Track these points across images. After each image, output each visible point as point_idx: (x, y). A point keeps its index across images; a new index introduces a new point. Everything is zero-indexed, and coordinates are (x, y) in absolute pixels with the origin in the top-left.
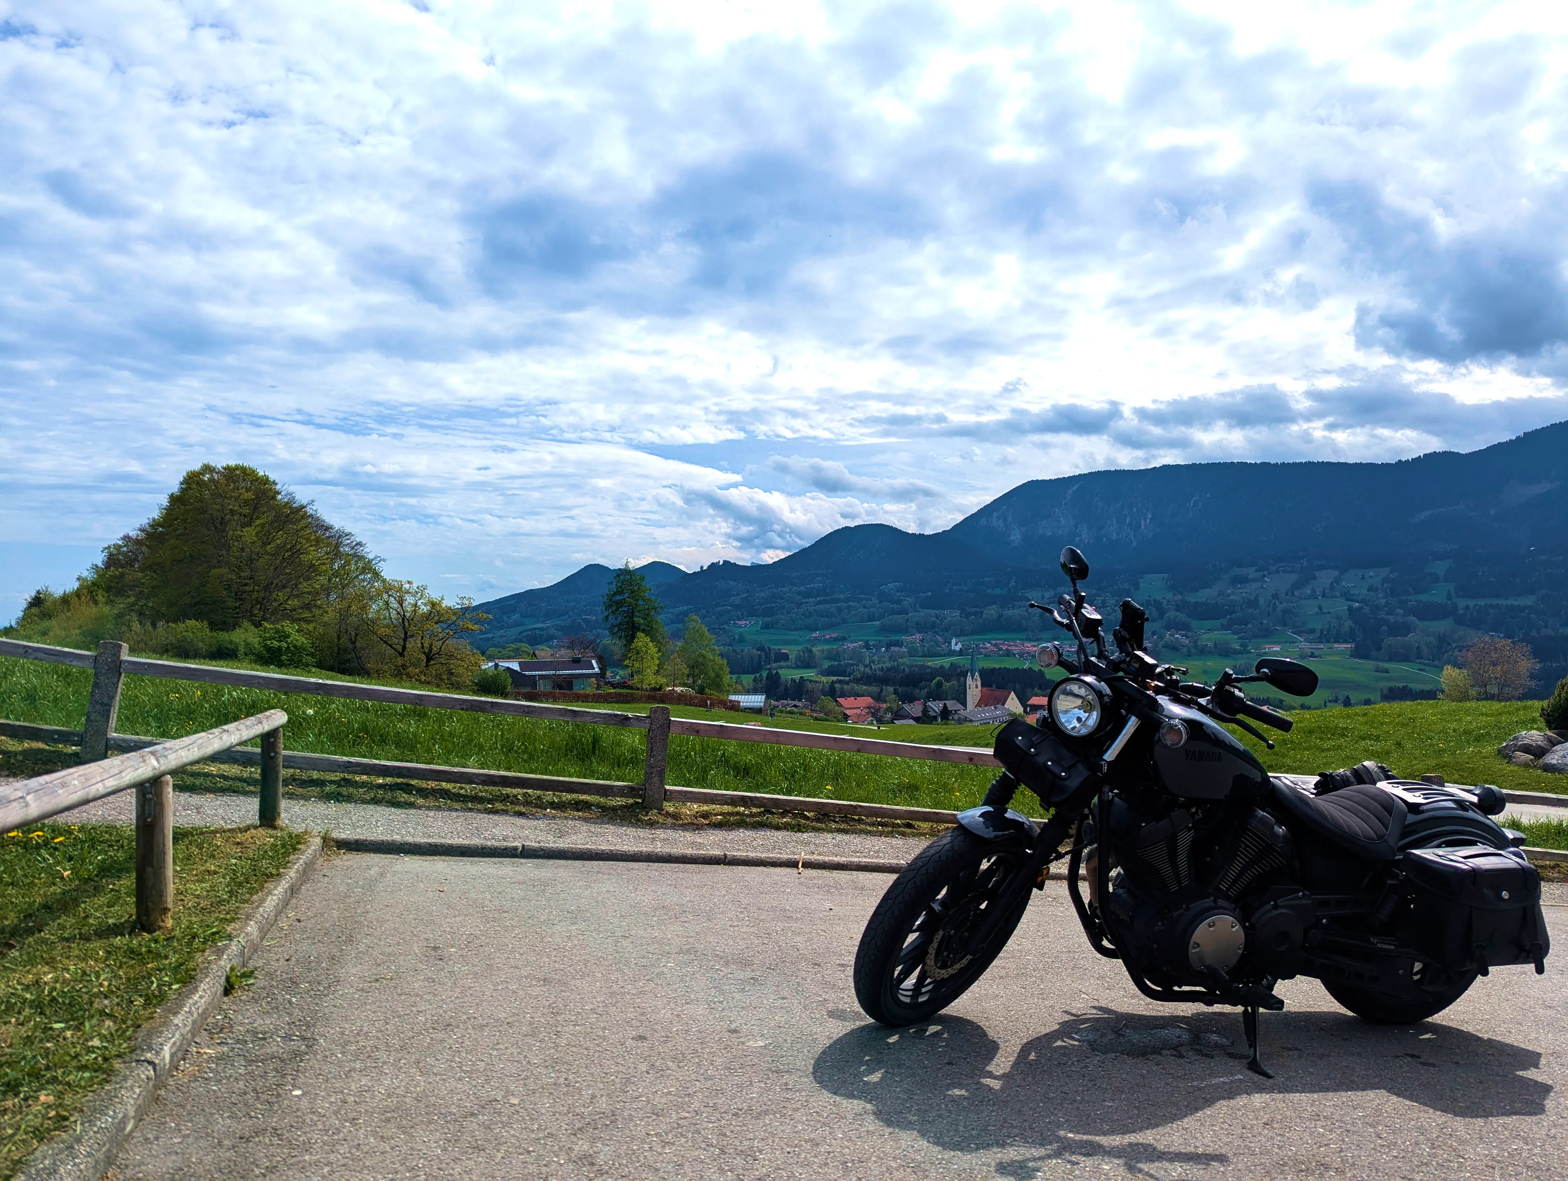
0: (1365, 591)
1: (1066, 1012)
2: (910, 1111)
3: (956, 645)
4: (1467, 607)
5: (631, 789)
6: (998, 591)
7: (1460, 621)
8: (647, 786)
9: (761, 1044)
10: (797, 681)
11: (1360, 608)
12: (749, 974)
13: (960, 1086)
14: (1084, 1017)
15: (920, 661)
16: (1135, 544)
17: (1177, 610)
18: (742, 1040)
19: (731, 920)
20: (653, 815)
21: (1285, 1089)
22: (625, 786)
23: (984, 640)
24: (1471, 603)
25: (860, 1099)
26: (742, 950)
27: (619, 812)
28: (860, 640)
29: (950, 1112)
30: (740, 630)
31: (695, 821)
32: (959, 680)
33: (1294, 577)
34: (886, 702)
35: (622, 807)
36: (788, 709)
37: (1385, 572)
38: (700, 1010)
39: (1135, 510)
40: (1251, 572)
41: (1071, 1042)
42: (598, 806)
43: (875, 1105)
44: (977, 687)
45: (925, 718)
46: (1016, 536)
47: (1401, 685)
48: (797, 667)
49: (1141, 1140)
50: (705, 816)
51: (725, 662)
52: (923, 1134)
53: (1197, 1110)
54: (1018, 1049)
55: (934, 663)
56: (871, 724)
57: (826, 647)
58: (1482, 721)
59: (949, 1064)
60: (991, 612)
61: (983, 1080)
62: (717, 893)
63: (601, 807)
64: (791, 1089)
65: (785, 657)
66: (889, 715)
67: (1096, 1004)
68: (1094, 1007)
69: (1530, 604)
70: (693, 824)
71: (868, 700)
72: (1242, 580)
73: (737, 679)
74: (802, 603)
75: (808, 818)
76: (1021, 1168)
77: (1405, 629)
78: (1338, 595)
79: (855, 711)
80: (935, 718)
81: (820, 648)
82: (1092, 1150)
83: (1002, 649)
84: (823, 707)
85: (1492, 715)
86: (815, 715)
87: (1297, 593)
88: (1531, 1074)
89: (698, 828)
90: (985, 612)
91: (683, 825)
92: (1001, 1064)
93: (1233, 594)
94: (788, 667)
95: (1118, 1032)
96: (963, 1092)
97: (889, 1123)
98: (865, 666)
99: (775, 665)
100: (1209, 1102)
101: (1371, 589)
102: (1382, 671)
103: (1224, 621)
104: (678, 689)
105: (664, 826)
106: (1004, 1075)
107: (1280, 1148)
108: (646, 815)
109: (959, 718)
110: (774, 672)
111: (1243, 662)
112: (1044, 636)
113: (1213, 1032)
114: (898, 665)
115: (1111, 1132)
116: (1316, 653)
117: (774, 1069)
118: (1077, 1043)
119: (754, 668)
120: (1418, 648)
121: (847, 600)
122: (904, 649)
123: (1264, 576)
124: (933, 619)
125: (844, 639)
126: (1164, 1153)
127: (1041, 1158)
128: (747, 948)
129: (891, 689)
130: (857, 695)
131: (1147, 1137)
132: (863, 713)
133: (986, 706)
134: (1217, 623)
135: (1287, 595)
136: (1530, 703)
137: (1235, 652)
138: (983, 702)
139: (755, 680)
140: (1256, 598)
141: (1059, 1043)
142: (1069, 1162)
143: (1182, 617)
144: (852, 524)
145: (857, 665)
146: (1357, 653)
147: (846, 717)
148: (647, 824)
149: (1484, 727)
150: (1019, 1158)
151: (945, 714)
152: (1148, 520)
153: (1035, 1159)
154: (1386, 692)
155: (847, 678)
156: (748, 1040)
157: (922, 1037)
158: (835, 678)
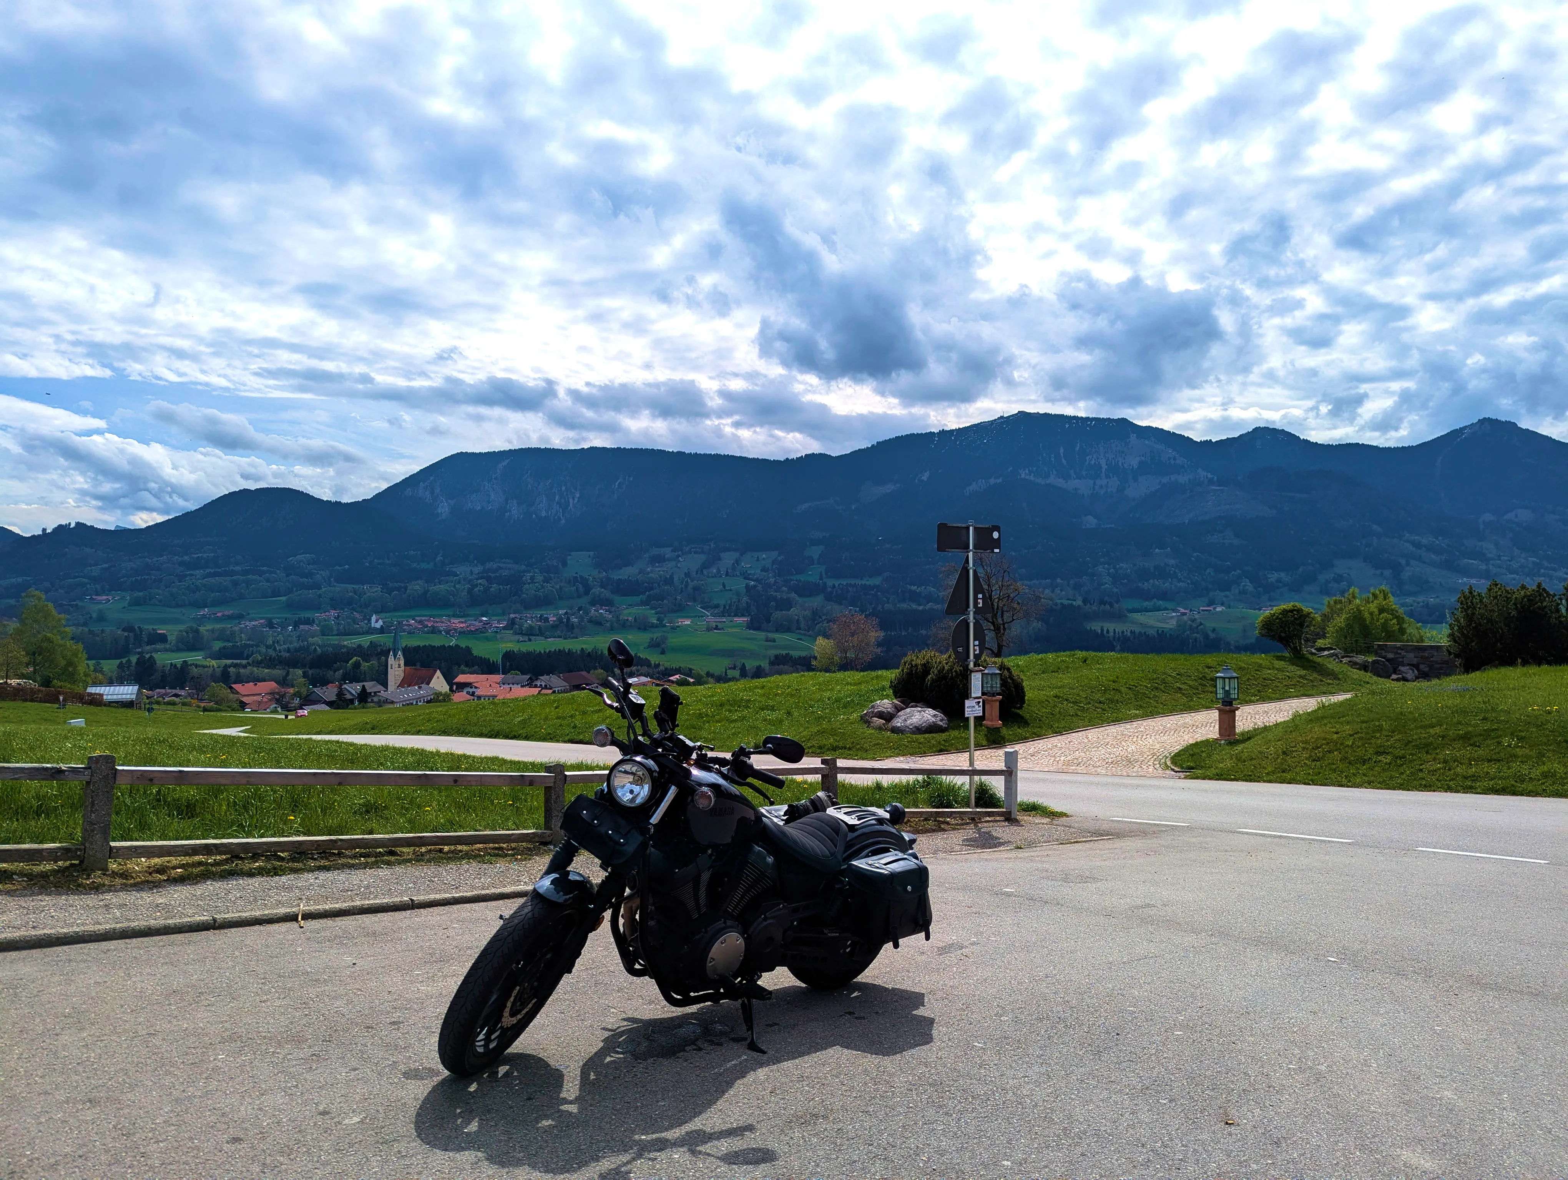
0: (758, 571)
1: (604, 1029)
2: (515, 1150)
3: (376, 623)
4: (834, 586)
5: (67, 850)
6: (424, 566)
7: (829, 598)
8: (87, 845)
9: (356, 1119)
10: (179, 666)
11: (755, 586)
12: (307, 1052)
13: (546, 1117)
14: (620, 1030)
15: (334, 640)
16: (563, 521)
17: (602, 587)
18: (336, 1120)
19: (257, 994)
20: (97, 877)
21: (777, 1061)
22: (59, 848)
23: (409, 617)
24: (837, 583)
25: (468, 1149)
26: (287, 1026)
27: (51, 878)
28: (261, 618)
29: (546, 1142)
30: (100, 606)
31: (150, 878)
32: (379, 659)
33: (702, 558)
34: (293, 686)
35: (54, 871)
36: (167, 699)
37: (774, 554)
38: (280, 1099)
39: (564, 488)
40: (667, 552)
41: (617, 1056)
42: (22, 874)
43: (484, 1152)
44: (399, 666)
45: (341, 703)
46: (444, 509)
47: (784, 652)
48: (178, 650)
49: (694, 1128)
50: (161, 870)
51: (80, 646)
52: (534, 1166)
53: (723, 1092)
54: (578, 1072)
55: (351, 642)
56: (275, 711)
57: (218, 626)
58: (848, 690)
59: (529, 1099)
60: (416, 587)
61: (562, 1107)
62: (224, 965)
63: (25, 875)
64: (406, 1156)
65: (163, 639)
66: (297, 701)
67: (624, 1016)
68: (624, 1020)
69: (877, 583)
70: (148, 881)
71: (273, 685)
72: (659, 559)
73: (94, 665)
74: (186, 576)
75: (282, 859)
76: (617, 1174)
77: (786, 605)
78: (738, 574)
79: (255, 698)
80: (352, 701)
81: (209, 627)
82: (662, 1145)
83: (427, 626)
84: (213, 696)
85: (855, 684)
86: (202, 705)
87: (705, 572)
88: (921, 1012)
89: (154, 886)
90: (409, 587)
91: (135, 885)
92: (571, 1089)
93: (652, 572)
94: (166, 650)
95: (648, 1038)
96: (550, 1122)
97: (503, 1165)
98: (268, 647)
99: (148, 647)
100: (730, 1084)
101: (764, 570)
102: (770, 641)
103: (643, 597)
104: (14, 682)
105: (111, 889)
106: (577, 1099)
107: (785, 1109)
108: (88, 878)
109: (380, 700)
110: (147, 656)
111: (660, 635)
112: (473, 611)
113: (716, 1022)
114: (309, 645)
115: (671, 1127)
116: (720, 626)
117: (381, 1141)
118: (622, 1056)
119: (119, 651)
120: (798, 621)
121: (245, 573)
122: (315, 627)
123: (678, 556)
124: (351, 594)
125: (240, 617)
126: (711, 1134)
127: (628, 1162)
128: (292, 1023)
129: (300, 672)
130: (256, 680)
131: (696, 1124)
132: (265, 700)
133: (409, 686)
134: (637, 599)
135: (697, 573)
136: (880, 672)
137: (653, 626)
138: (406, 682)
139: (120, 666)
140: (672, 578)
141: (608, 1059)
142: (649, 1159)
143: (606, 593)
144: (252, 486)
145: (258, 646)
146: (752, 626)
147: (243, 706)
148: (91, 889)
149: (850, 696)
150: (613, 1166)
151: (364, 697)
152: (576, 500)
153: (625, 1164)
154: (772, 659)
155: (244, 662)
156: (344, 1119)
157: (497, 1080)
158: (229, 662)
